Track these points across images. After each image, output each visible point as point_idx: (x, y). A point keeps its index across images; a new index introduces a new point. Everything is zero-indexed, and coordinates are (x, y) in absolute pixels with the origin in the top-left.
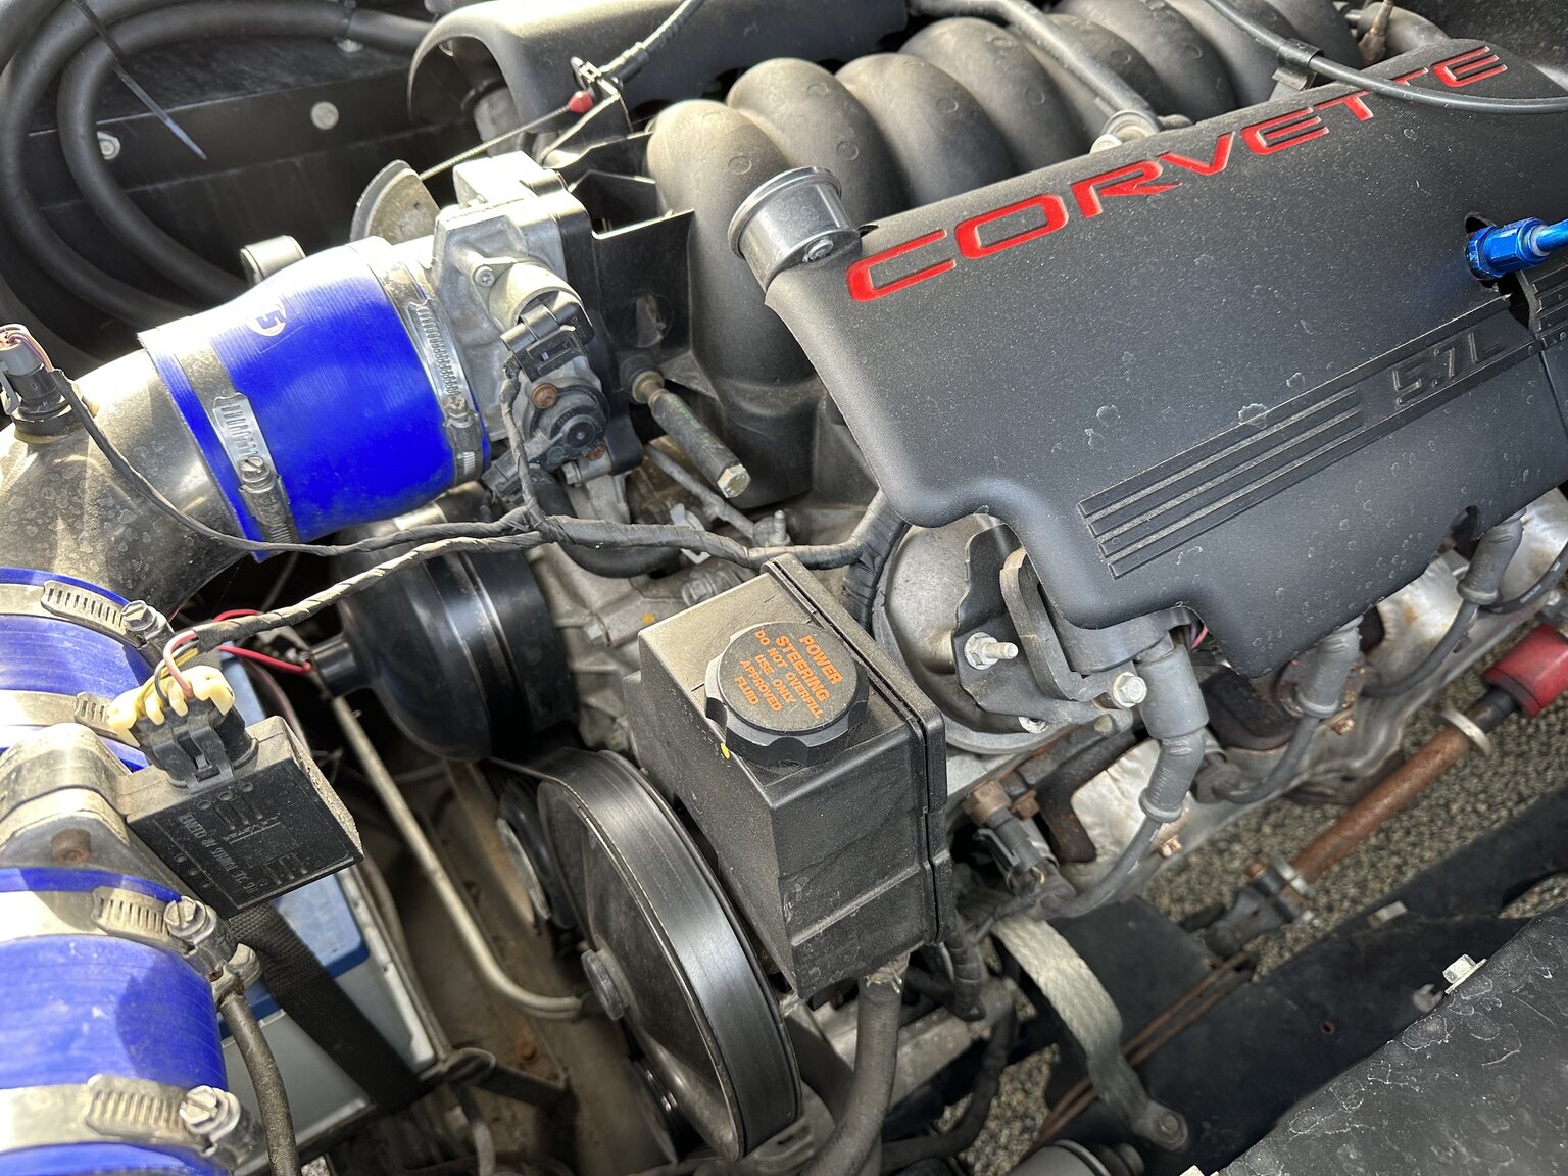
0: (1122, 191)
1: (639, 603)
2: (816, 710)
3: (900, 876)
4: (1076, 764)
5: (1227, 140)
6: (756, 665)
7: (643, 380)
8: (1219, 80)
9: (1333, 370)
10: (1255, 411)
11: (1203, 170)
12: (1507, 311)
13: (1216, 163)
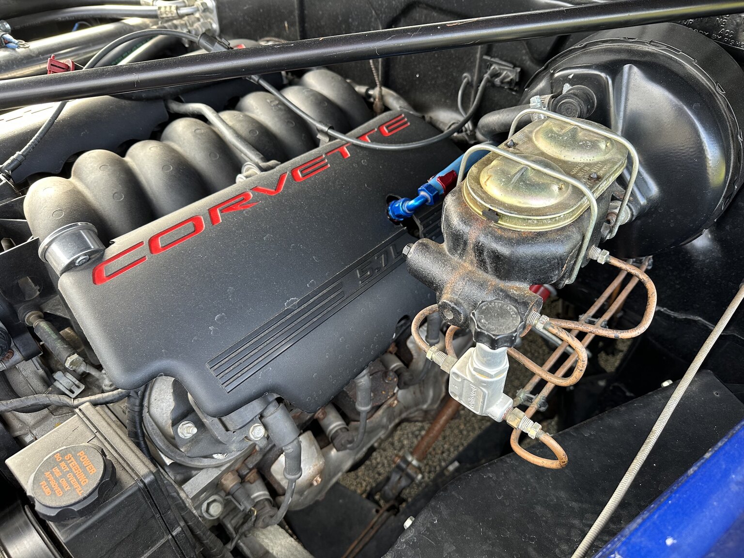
0: (233, 209)
1: (52, 419)
2: (80, 491)
3: (157, 545)
4: (272, 453)
5: (285, 176)
6: (52, 473)
7: (30, 316)
8: (303, 135)
9: (328, 275)
10: (293, 301)
11: (272, 193)
12: (407, 233)
13: (277, 189)
